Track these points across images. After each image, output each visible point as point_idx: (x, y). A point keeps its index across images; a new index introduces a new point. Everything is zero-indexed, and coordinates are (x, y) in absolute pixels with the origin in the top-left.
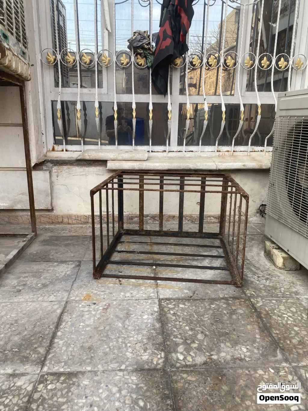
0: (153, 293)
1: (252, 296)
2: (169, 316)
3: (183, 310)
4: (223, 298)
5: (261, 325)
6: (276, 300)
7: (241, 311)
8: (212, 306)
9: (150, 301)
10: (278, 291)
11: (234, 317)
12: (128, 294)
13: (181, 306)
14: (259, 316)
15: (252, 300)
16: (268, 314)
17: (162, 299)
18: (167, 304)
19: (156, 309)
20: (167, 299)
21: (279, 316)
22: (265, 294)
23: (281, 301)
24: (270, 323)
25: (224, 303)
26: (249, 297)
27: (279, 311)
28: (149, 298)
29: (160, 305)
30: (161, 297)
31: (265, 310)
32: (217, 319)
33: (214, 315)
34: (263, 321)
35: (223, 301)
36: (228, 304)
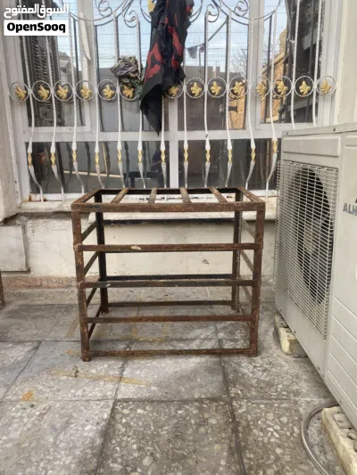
0: (112, 390)
1: (237, 397)
2: (119, 426)
3: (140, 417)
4: (196, 400)
5: (233, 445)
6: (266, 405)
7: (213, 421)
8: (180, 412)
9: (102, 403)
10: (273, 389)
11: (202, 430)
12: (79, 393)
13: (140, 411)
14: (235, 431)
15: (234, 403)
16: (248, 426)
17: (119, 401)
18: (123, 408)
19: (106, 416)
20: (126, 401)
21: (261, 430)
22: (254, 393)
23: (272, 405)
24: (246, 441)
25: (197, 408)
26: (232, 399)
27: (264, 423)
28: (104, 398)
29: (113, 409)
30: (120, 397)
31: (247, 420)
32: (178, 435)
33: (176, 427)
34: (237, 437)
35: (196, 404)
36: (200, 409)
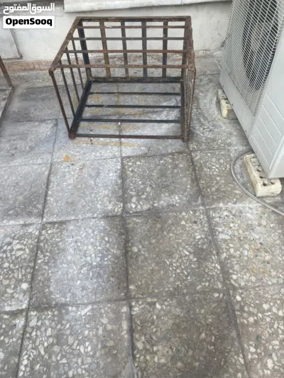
0: (118, 151)
1: (194, 150)
2: (128, 172)
3: (139, 166)
4: (170, 154)
5: (193, 177)
6: (211, 153)
7: (181, 166)
8: (161, 162)
9: (115, 160)
10: (215, 143)
11: (175, 171)
12: (98, 154)
13: (138, 163)
14: (194, 170)
15: (193, 154)
16: (202, 166)
17: (124, 158)
18: (128, 162)
19: (119, 167)
20: (129, 157)
21: (209, 168)
22: (205, 147)
23: (215, 154)
24: (200, 175)
25: (171, 158)
26: (191, 151)
27: (210, 164)
28: (115, 157)
29: (122, 163)
30: (124, 155)
31: (200, 163)
32: (163, 174)
33: (161, 170)
34: (195, 173)
35: (170, 156)
36: (173, 159)
